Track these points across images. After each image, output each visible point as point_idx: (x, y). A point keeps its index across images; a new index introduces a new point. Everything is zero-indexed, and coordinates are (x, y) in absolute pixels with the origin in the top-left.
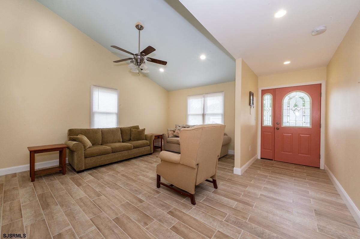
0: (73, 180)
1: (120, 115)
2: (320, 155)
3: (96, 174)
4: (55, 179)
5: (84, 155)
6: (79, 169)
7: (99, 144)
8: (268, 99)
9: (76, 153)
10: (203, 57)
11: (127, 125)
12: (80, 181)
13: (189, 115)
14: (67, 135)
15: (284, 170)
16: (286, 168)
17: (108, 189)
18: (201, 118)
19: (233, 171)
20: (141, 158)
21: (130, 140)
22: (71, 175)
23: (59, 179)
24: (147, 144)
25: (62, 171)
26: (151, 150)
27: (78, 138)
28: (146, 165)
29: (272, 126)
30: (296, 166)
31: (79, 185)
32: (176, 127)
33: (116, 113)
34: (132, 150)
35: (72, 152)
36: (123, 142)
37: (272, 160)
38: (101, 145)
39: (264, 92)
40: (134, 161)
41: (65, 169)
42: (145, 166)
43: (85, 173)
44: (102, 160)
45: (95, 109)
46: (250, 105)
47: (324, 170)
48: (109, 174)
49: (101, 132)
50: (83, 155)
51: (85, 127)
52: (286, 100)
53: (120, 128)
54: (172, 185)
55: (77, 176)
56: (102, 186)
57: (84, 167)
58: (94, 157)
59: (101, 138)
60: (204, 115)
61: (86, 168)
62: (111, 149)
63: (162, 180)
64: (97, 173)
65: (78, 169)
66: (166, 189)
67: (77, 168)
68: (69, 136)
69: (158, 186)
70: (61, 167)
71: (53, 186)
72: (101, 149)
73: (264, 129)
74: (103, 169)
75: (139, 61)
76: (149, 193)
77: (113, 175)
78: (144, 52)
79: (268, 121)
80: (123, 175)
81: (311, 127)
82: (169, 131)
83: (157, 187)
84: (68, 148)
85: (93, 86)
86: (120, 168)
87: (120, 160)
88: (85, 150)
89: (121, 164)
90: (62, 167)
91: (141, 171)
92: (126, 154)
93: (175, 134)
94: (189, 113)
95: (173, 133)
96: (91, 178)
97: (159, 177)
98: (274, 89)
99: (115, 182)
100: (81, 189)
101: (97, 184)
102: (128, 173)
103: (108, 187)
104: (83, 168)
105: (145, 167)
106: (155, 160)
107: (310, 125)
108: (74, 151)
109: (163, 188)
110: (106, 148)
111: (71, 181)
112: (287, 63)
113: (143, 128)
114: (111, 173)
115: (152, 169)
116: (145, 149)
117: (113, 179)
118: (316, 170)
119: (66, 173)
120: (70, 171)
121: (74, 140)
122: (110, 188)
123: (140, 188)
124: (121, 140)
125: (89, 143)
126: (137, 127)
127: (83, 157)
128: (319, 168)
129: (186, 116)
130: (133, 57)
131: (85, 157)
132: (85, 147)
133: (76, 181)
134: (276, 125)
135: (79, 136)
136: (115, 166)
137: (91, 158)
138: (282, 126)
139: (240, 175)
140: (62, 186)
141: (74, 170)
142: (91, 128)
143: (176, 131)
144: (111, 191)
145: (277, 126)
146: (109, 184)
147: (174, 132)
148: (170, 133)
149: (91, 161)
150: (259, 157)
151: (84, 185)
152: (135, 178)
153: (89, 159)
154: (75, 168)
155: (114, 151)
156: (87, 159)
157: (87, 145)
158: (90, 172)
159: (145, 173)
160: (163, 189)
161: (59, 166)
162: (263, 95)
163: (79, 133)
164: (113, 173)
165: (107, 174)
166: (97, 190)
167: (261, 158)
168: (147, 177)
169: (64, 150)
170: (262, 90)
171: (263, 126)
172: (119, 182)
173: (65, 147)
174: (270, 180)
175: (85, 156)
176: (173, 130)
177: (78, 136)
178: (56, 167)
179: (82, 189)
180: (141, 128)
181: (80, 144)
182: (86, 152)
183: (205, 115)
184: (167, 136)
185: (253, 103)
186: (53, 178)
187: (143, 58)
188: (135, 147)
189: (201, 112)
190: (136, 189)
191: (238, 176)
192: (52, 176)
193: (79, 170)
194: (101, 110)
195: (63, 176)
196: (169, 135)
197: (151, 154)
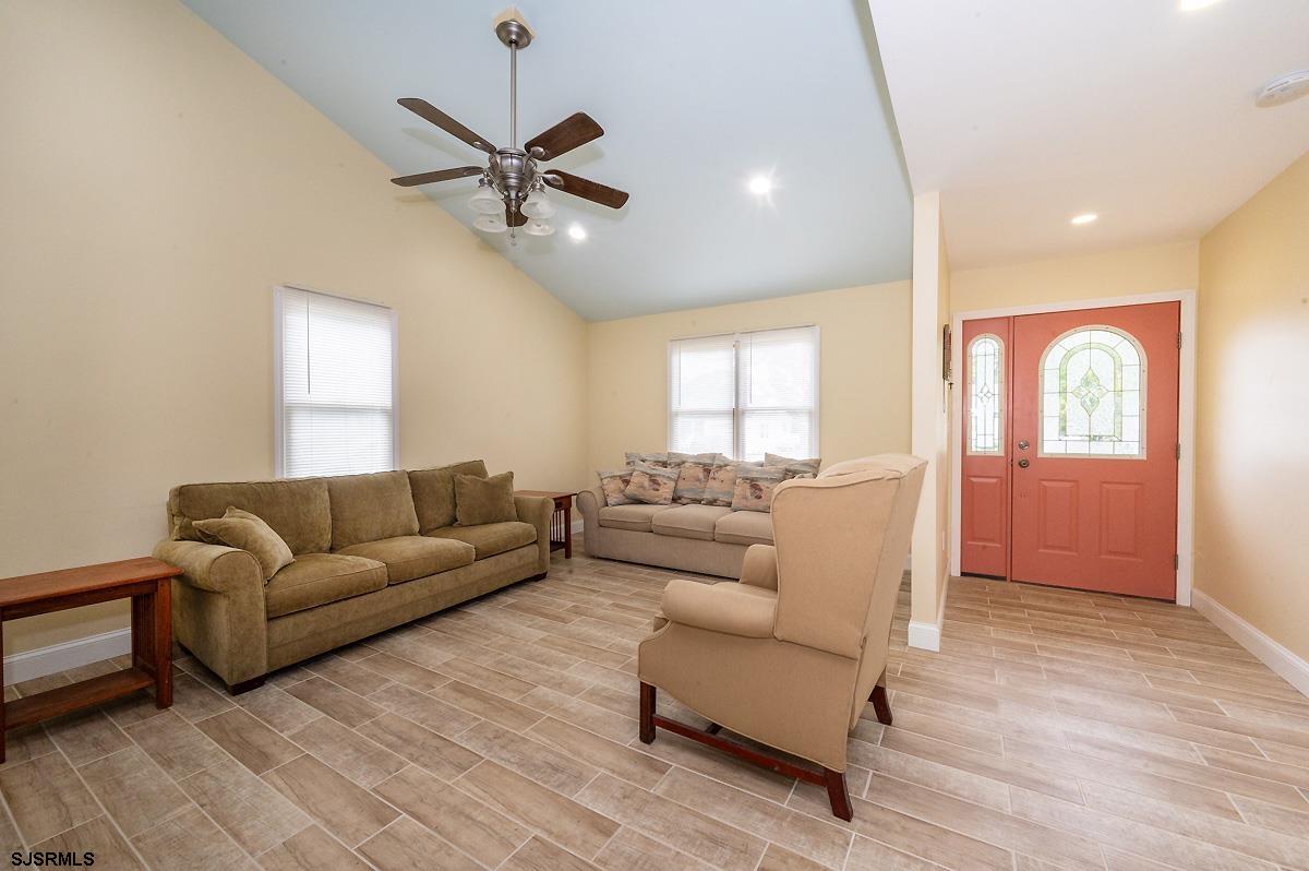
0: (219, 731)
1: (403, 417)
2: (1176, 556)
3: (331, 694)
4: (119, 736)
5: (267, 606)
6: (244, 674)
7: (320, 550)
8: (987, 354)
9: (223, 603)
10: (760, 185)
11: (434, 457)
12: (258, 738)
13: (677, 414)
14: (163, 514)
15: (1071, 617)
16: (1070, 608)
17: (414, 770)
18: (724, 427)
19: (906, 634)
20: (508, 599)
21: (452, 523)
22: (203, 705)
23: (141, 738)
24: (529, 535)
25: (152, 691)
26: (543, 561)
27: (228, 529)
28: (541, 628)
29: (1003, 454)
30: (1102, 600)
31: (259, 760)
32: (628, 463)
33: (384, 411)
34: (471, 568)
35: (198, 594)
36: (422, 533)
37: (1004, 579)
38: (332, 550)
39: (972, 329)
40: (479, 613)
41: (171, 681)
42: (543, 634)
43: (273, 693)
44: (349, 619)
45: (295, 390)
46: (944, 375)
47: (1191, 608)
48: (388, 685)
49: (327, 493)
50: (262, 605)
51: (253, 473)
52: (1053, 358)
53: (409, 473)
54: (715, 728)
55: (233, 707)
56: (377, 760)
57: (264, 663)
58: (311, 613)
59: (330, 521)
60: (737, 415)
61: (276, 668)
62: (386, 569)
63: (666, 707)
64: (330, 685)
65: (235, 675)
66: (686, 748)
67: (231, 673)
68: (177, 521)
69: (647, 736)
70: (144, 669)
71: (119, 783)
72: (341, 573)
73: (974, 467)
74: (353, 664)
75: (513, 182)
76: (620, 774)
77: (412, 693)
78: (541, 140)
79: (987, 437)
80: (458, 688)
81: (1145, 458)
82: (605, 481)
83: (641, 738)
84: (182, 577)
85: (284, 289)
86: (429, 650)
87: (422, 612)
88: (269, 582)
89: (429, 630)
90: (152, 674)
91: (530, 658)
92: (446, 586)
93: (630, 489)
94: (675, 406)
95: (622, 486)
96: (311, 716)
97: (648, 695)
98: (1008, 318)
99: (438, 729)
100: (275, 786)
101: (350, 751)
102: (479, 677)
103: (412, 758)
104: (263, 669)
105: (543, 640)
106: (570, 604)
107: (1141, 448)
108: (214, 592)
109: (670, 742)
110: (364, 565)
111: (210, 745)
112: (1084, 219)
113: (503, 473)
114: (399, 679)
115: (579, 651)
116: (520, 558)
117: (423, 715)
118: (1167, 608)
119: (175, 697)
120: (191, 684)
121: (209, 536)
122: (425, 766)
123: (565, 752)
124: (416, 527)
125: (280, 551)
126: (476, 469)
127: (263, 616)
128: (1174, 602)
129: (665, 418)
130: (486, 165)
131: (271, 616)
132: (265, 567)
133: (235, 738)
134: (1017, 449)
135: (234, 519)
136: (406, 642)
137: (299, 618)
138: (1040, 455)
139: (937, 650)
140: (168, 779)
141: (216, 679)
142: (278, 477)
143: (634, 480)
144: (435, 780)
145: (1020, 455)
146: (408, 741)
147: (627, 482)
148: (612, 486)
149: (296, 632)
150: (955, 570)
151: (288, 759)
152: (522, 700)
153: (289, 622)
154: (222, 670)
155: (398, 577)
156: (279, 622)
157: (275, 561)
158: (293, 682)
159: (555, 670)
160: (670, 749)
161: (129, 664)
162: (969, 341)
163: (228, 504)
164: (410, 683)
165: (383, 688)
166: (364, 783)
167: (963, 574)
168: (575, 690)
169: (162, 589)
170: (964, 322)
171: (969, 453)
172: (455, 725)
173: (166, 578)
174: (1054, 667)
175: (268, 612)
176: (620, 477)
177: (226, 519)
178: (118, 674)
179: (280, 782)
180: (493, 471)
181: (246, 556)
182: (275, 593)
183: (743, 413)
184: (599, 497)
186: (106, 734)
187: (531, 169)
188: (482, 555)
189: (729, 404)
190: (551, 758)
191: (929, 656)
192: (103, 724)
193: (245, 680)
194: (323, 394)
195: (160, 719)
196: (605, 497)
197: (540, 577)
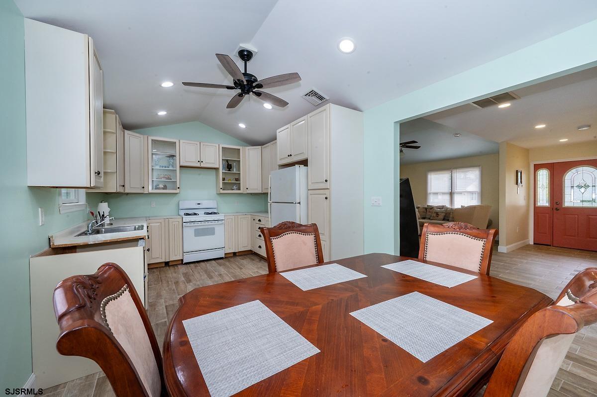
8: (543, 176)
13: (430, 194)
18: (447, 197)
19: (497, 249)
29: (549, 206)
37: (550, 245)
39: (537, 167)
46: (517, 184)
52: (568, 176)
60: (451, 194)
73: (538, 211)
79: (543, 200)
94: (429, 191)
98: (551, 163)
112: (564, 140)
129: (426, 195)
134: (555, 205)
138: (563, 207)
139: (506, 253)
150: (532, 242)
162: (537, 170)
167: (534, 244)
170: (534, 164)
171: (537, 207)
183: (454, 193)
185: (521, 182)
189: (448, 190)
